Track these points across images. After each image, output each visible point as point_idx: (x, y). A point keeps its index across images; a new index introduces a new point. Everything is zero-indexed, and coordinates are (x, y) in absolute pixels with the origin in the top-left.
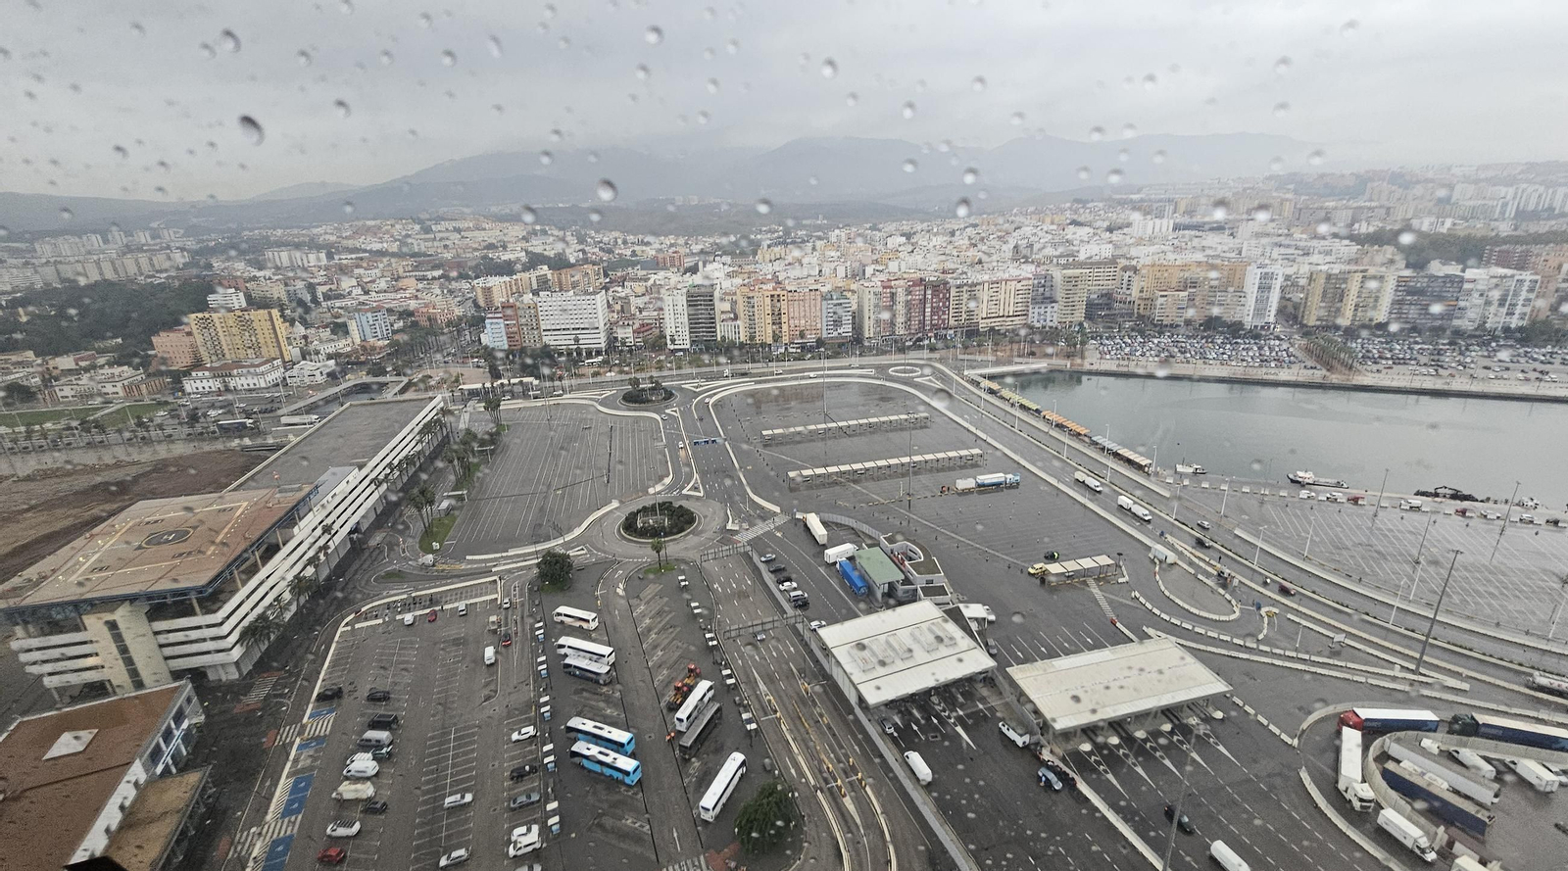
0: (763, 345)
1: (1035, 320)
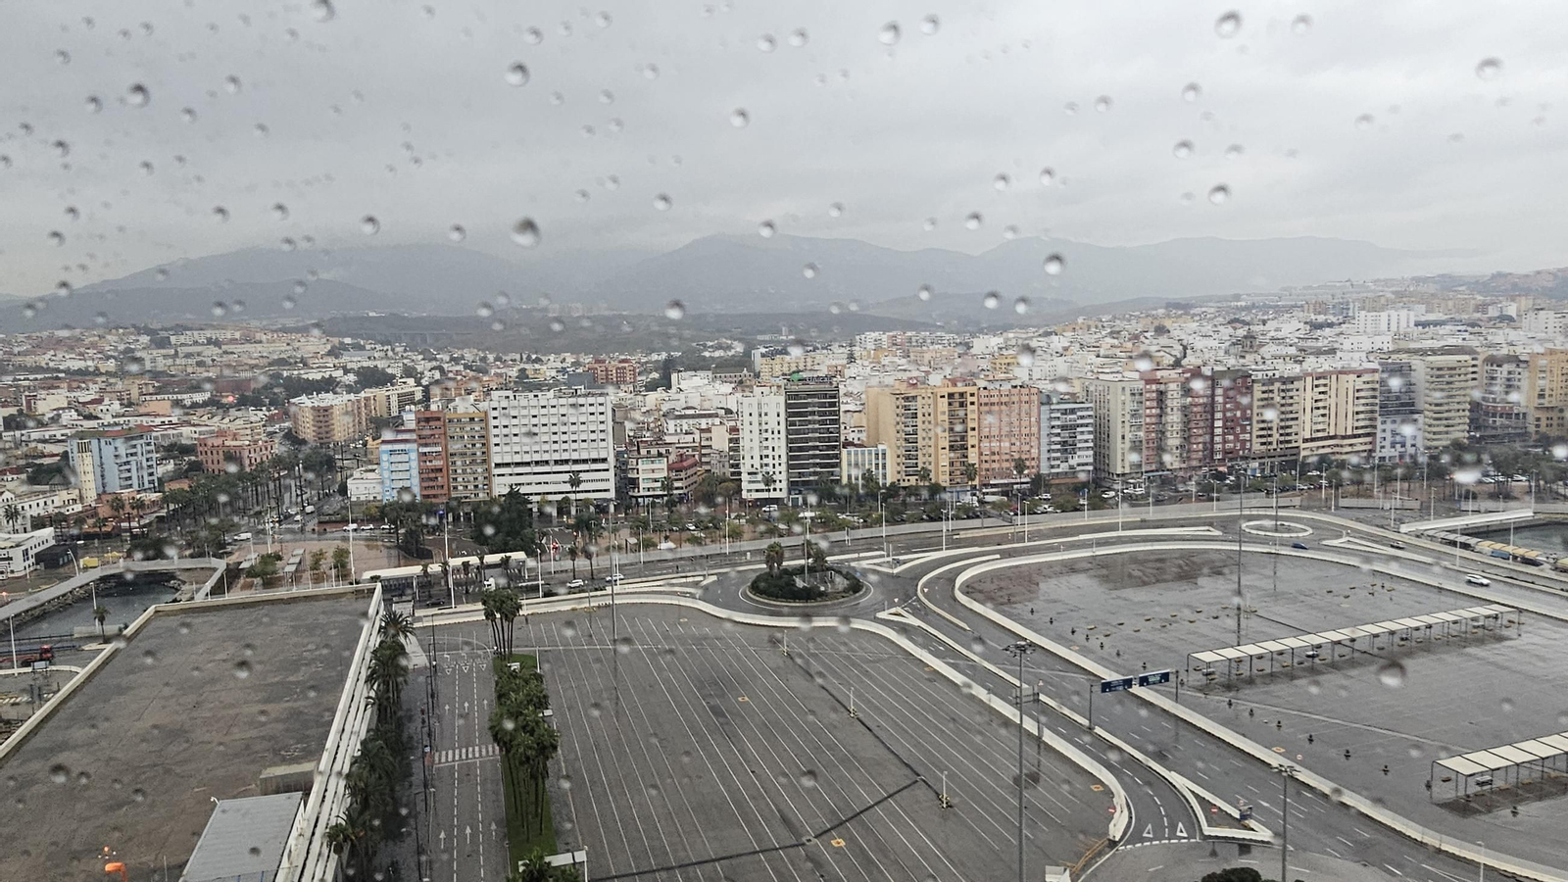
0: (935, 489)
1: (1387, 443)
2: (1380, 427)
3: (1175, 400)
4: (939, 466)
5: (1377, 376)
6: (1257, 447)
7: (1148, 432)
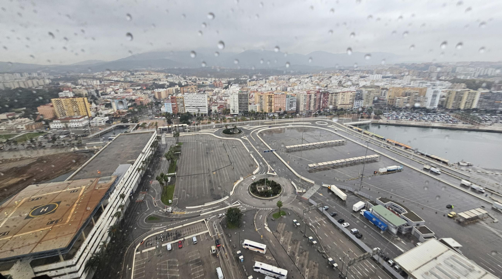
1: (356, 106)
2: (355, 103)
3: (313, 97)
4: (266, 109)
5: (355, 93)
7: (307, 103)
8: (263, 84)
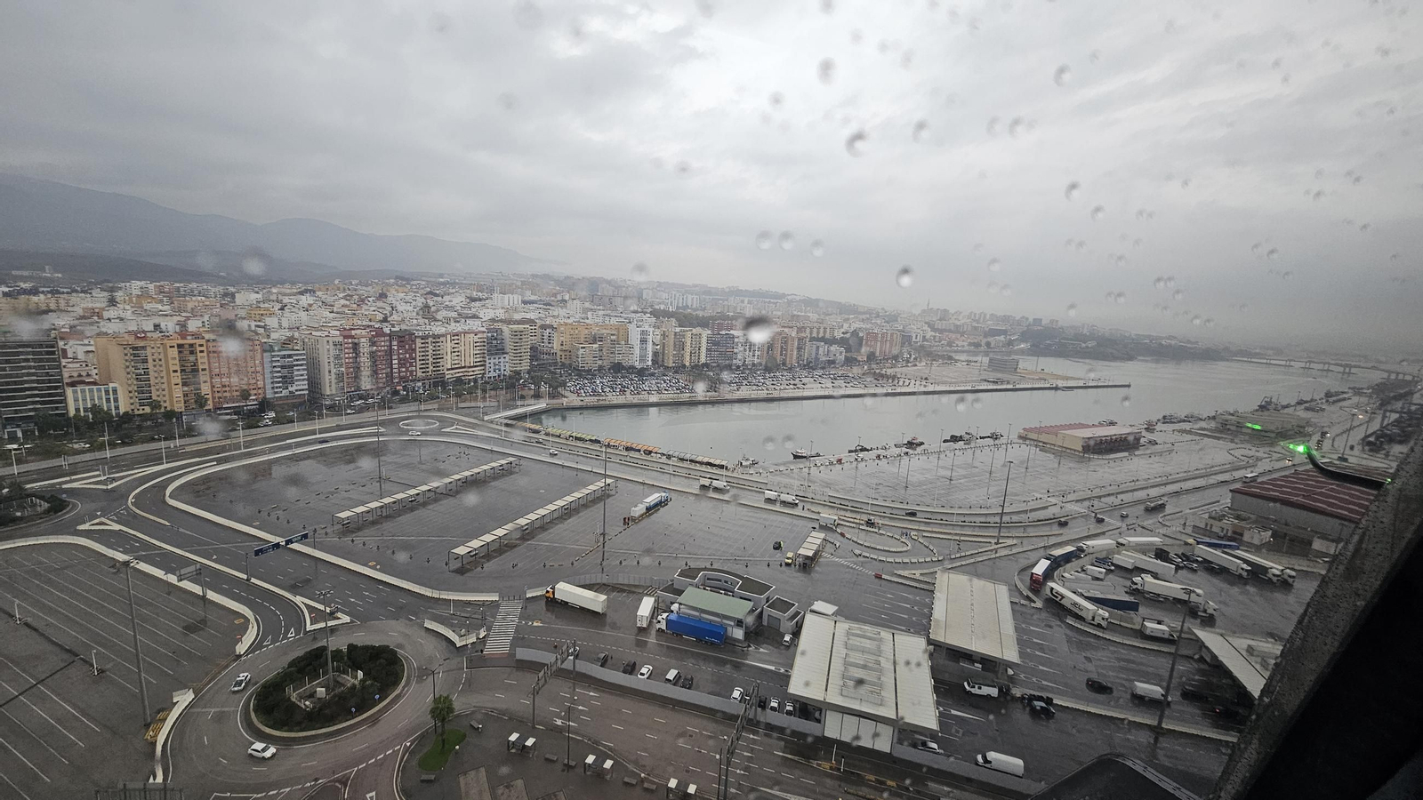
0: (170, 415)
1: (492, 370)
2: (488, 361)
3: (365, 348)
4: (174, 397)
5: (485, 335)
6: (420, 374)
7: (347, 368)
8: (103, 309)
